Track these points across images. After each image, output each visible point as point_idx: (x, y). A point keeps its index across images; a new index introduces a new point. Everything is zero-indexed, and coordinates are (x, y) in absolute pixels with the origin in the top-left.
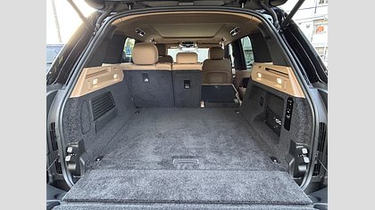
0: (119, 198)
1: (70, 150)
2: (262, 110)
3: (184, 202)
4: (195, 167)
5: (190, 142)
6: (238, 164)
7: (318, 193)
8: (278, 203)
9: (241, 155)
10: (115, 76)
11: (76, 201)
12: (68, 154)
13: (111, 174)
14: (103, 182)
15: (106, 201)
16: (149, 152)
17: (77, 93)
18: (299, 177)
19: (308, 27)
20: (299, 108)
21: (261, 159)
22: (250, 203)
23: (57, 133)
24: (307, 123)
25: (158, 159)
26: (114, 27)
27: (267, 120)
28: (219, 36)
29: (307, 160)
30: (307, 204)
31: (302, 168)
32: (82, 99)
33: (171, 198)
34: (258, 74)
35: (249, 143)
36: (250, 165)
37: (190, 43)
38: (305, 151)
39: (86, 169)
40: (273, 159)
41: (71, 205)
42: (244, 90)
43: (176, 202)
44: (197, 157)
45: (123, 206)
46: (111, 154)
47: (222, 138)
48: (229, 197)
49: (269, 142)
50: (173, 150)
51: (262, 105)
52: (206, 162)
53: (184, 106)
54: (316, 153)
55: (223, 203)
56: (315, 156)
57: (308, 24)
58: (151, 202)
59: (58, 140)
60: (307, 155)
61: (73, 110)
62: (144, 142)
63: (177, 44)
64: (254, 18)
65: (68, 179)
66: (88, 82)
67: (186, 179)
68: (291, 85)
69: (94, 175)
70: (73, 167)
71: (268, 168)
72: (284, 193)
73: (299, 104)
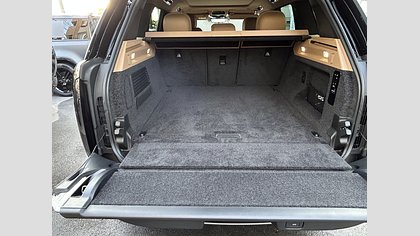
0: (172, 165)
1: (118, 124)
2: (303, 87)
3: (233, 169)
4: (238, 140)
6: (281, 138)
7: (358, 163)
8: (320, 169)
9: (282, 131)
11: (133, 168)
12: (116, 127)
13: (159, 147)
14: (153, 153)
15: (160, 168)
16: (190, 127)
18: (340, 148)
20: (345, 81)
21: (303, 133)
22: (294, 169)
25: (201, 134)
27: (309, 97)
29: (349, 132)
30: (347, 169)
31: (343, 141)
34: (301, 47)
36: (293, 139)
37: (220, 13)
38: (348, 124)
39: (133, 144)
40: (314, 134)
43: (225, 168)
44: (240, 132)
46: (153, 130)
48: (274, 165)
52: (249, 136)
53: (217, 85)
54: (358, 126)
55: (269, 169)
56: (357, 129)
60: (349, 128)
62: (184, 119)
63: (205, 14)
69: (143, 148)
70: (121, 140)
71: (309, 141)
72: (326, 161)
73: (346, 77)
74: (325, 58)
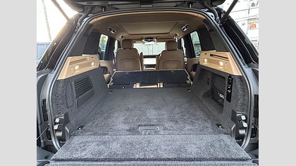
0: (96, 157)
1: (57, 120)
2: (209, 88)
3: (148, 160)
4: (156, 132)
5: (152, 114)
6: (191, 130)
7: (254, 152)
8: (223, 159)
9: (192, 123)
10: (93, 64)
11: (62, 160)
12: (56, 124)
13: (90, 139)
14: (83, 146)
15: (86, 160)
16: (119, 122)
17: (63, 76)
18: (240, 139)
19: (243, 24)
20: (237, 84)
21: (209, 126)
22: (201, 160)
23: (48, 108)
24: (244, 96)
25: (127, 127)
26: (91, 25)
27: (212, 95)
28: (173, 32)
29: (245, 125)
30: (247, 160)
31: (242, 132)
32: (67, 81)
33: (137, 156)
34: (205, 59)
35: (199, 113)
36: (201, 131)
37: (150, 38)
38: (243, 118)
39: (70, 136)
40: (218, 125)
41: (58, 163)
42: (194, 73)
43: (141, 160)
44: (158, 125)
45: (99, 163)
46: (90, 124)
47: (177, 110)
48: (184, 156)
49: (215, 113)
50: (139, 120)
51: (208, 84)
52: (165, 129)
54: (252, 119)
55: (179, 160)
56: (252, 122)
57: (243, 22)
58: (121, 160)
59: (48, 113)
60: (246, 121)
61: (60, 90)
62: (116, 115)
63: (140, 40)
64: (199, 15)
65: (55, 143)
66: (71, 68)
67: (149, 142)
68: (230, 66)
69: (76, 140)
70: (60, 134)
71: (214, 133)
72: (228, 152)
73: (238, 80)
74: (221, 66)
